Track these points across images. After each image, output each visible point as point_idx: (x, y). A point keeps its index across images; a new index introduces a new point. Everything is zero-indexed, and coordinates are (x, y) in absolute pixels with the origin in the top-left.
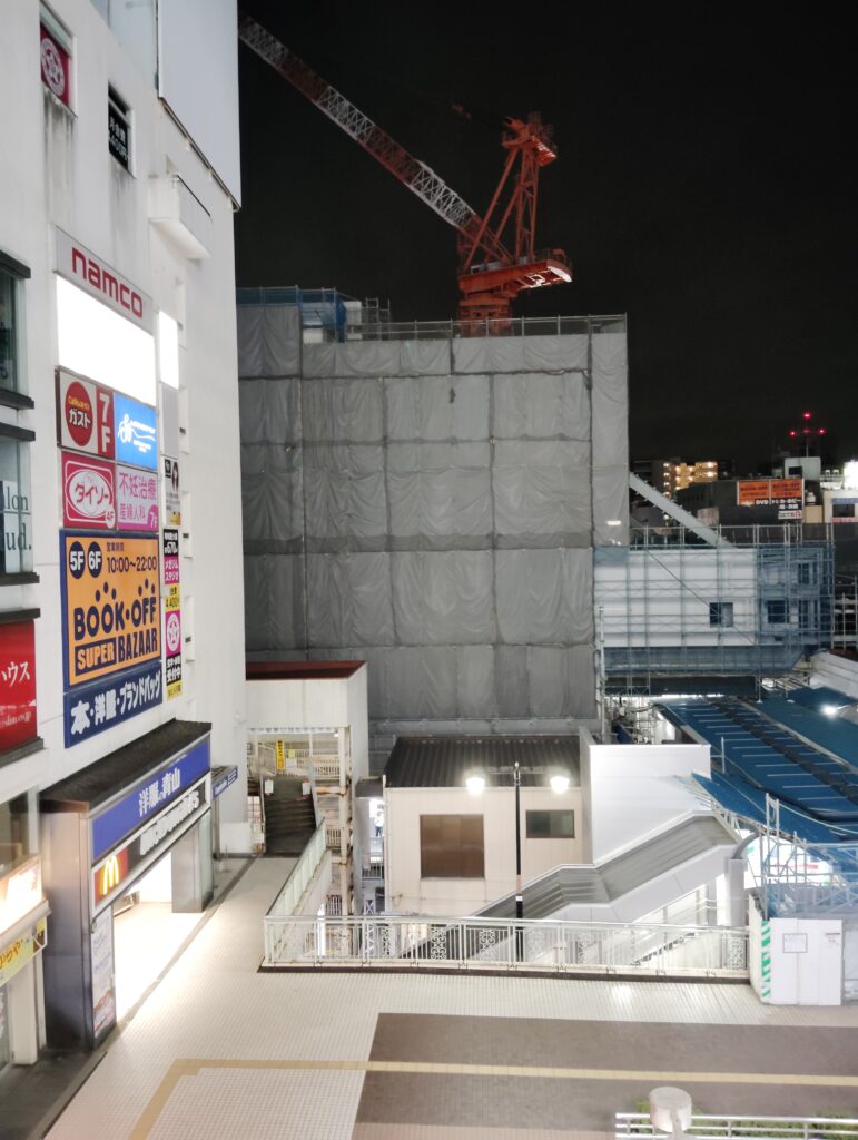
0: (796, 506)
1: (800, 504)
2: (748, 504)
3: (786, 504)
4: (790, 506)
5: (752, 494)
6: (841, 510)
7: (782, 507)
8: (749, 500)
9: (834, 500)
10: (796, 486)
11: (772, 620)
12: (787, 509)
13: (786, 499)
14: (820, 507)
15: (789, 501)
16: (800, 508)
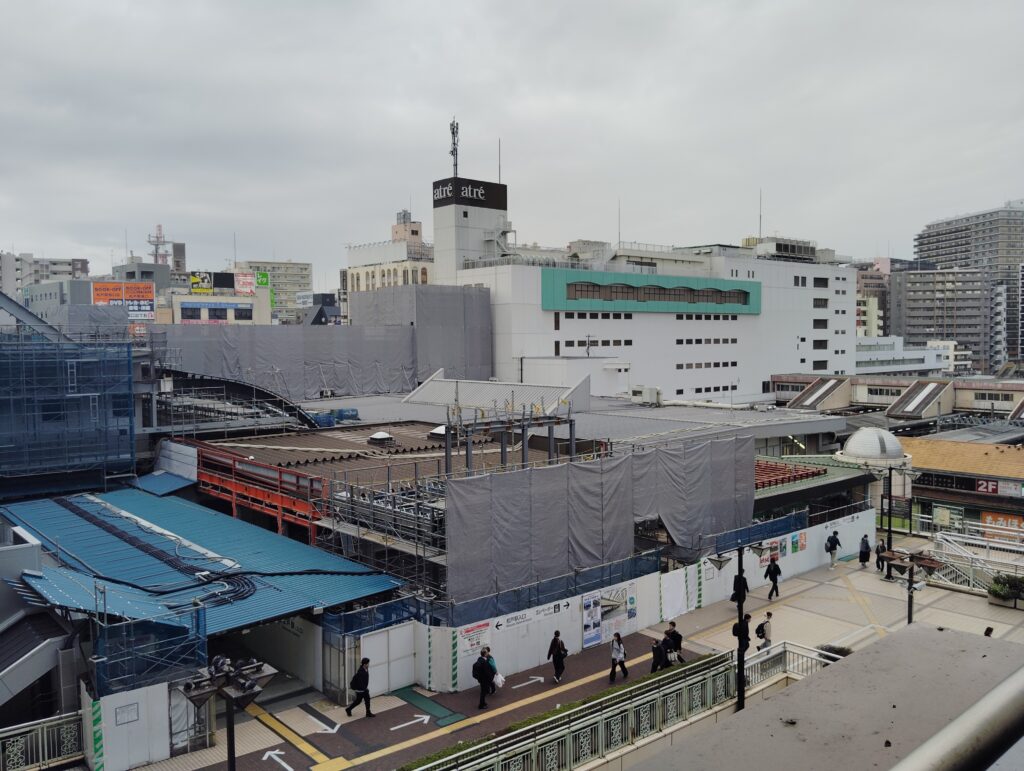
0: (148, 308)
1: (152, 306)
2: (101, 303)
3: (139, 305)
4: (143, 308)
5: (106, 295)
6: (190, 313)
7: (136, 308)
8: (104, 300)
9: (182, 303)
10: (148, 289)
11: (117, 414)
12: (139, 310)
13: (139, 301)
14: (170, 310)
15: (142, 303)
16: (152, 309)
